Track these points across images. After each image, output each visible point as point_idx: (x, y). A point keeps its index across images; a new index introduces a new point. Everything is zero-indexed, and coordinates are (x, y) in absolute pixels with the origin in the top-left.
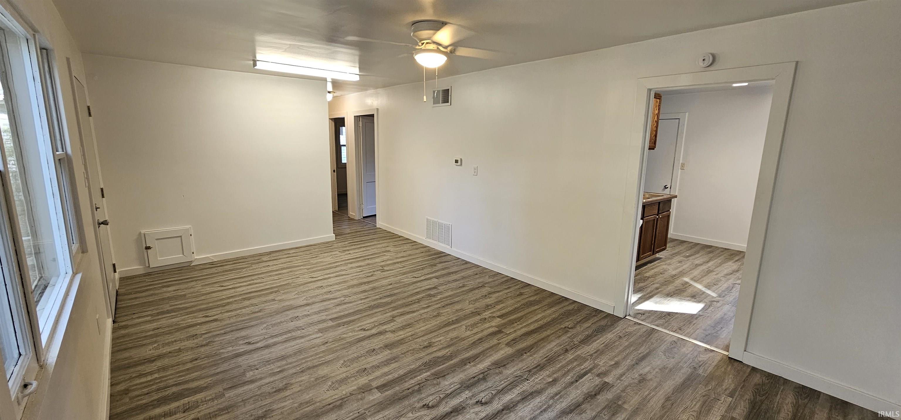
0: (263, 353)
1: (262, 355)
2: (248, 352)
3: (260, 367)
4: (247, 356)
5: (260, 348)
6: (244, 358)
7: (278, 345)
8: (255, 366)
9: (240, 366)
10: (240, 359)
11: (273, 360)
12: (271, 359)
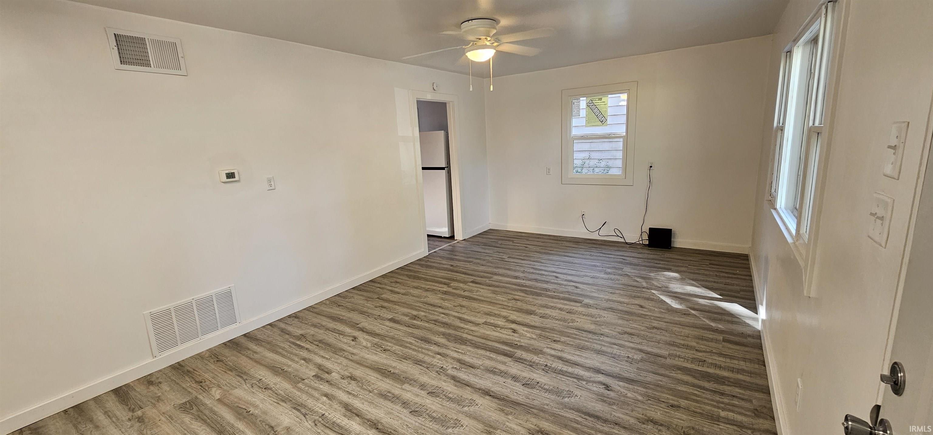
0: (608, 368)
1: (611, 366)
2: (619, 377)
3: (624, 357)
4: (623, 374)
5: (605, 374)
6: (626, 375)
7: (588, 365)
8: (627, 361)
9: (638, 369)
10: (632, 376)
11: (609, 356)
12: (609, 358)
